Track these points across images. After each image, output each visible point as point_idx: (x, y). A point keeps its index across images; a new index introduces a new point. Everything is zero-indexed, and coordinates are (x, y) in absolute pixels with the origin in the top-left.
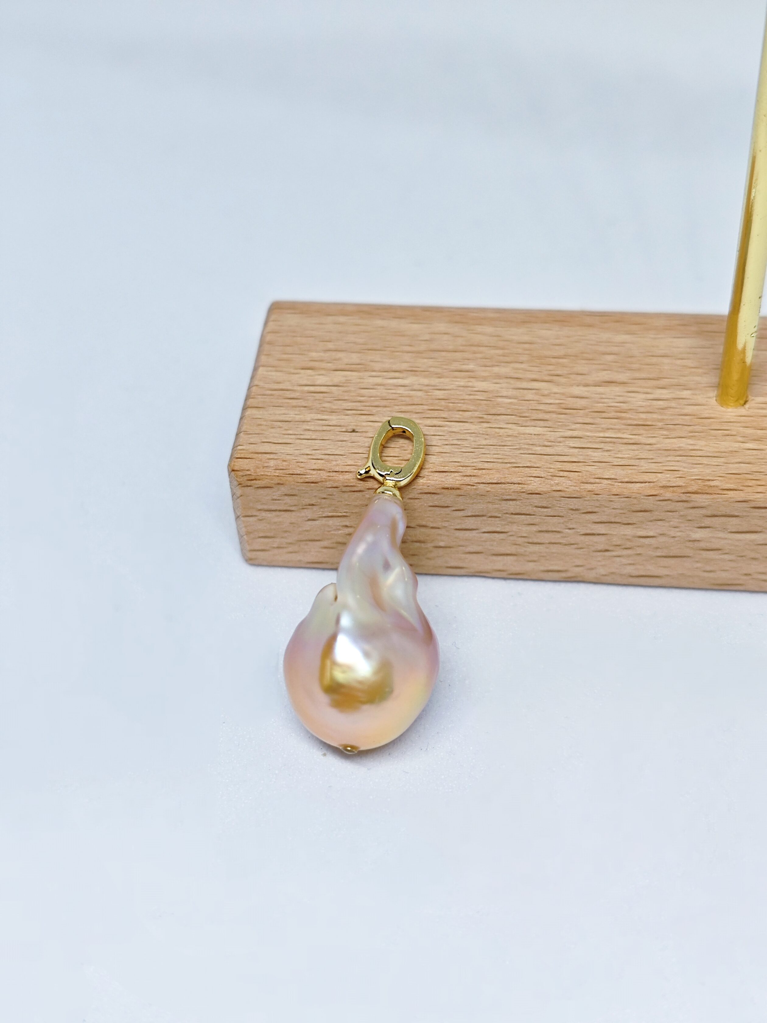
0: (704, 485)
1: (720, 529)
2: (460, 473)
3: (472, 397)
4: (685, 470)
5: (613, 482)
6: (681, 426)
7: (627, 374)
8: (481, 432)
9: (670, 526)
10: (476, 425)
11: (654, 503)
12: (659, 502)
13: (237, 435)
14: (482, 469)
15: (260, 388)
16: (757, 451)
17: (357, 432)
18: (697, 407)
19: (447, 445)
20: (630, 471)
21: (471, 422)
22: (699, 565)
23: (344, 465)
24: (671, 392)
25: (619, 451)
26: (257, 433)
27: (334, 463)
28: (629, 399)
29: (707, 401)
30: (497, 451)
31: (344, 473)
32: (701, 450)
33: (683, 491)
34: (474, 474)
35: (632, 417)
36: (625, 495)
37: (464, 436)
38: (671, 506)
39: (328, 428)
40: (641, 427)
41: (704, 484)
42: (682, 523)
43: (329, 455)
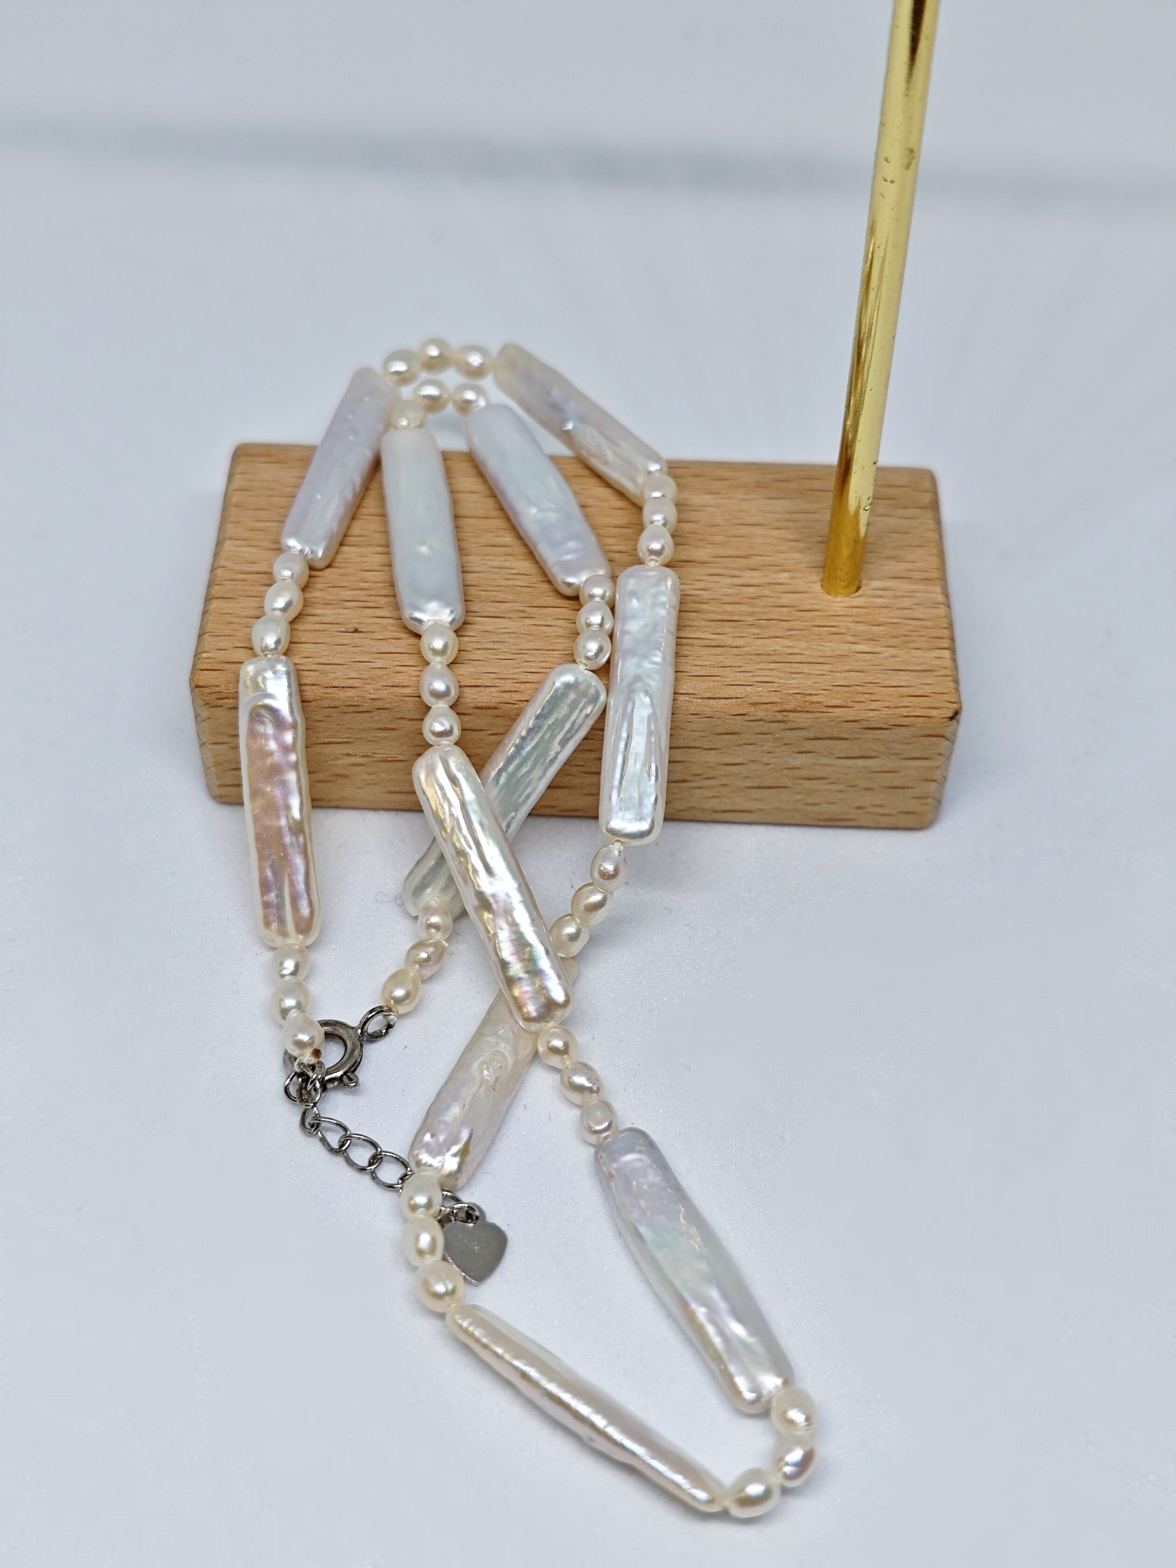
0: (805, 701)
1: (825, 754)
2: (496, 688)
3: (510, 582)
4: (781, 681)
5: (691, 698)
6: (777, 621)
7: (709, 551)
8: (523, 632)
9: (762, 752)
10: (516, 622)
11: (744, 724)
12: (749, 723)
13: (200, 636)
14: (525, 682)
15: (228, 570)
16: (871, 654)
17: (361, 632)
18: (797, 595)
19: (479, 649)
20: (712, 684)
21: (510, 618)
22: (800, 797)
23: (345, 679)
24: (764, 574)
25: (698, 657)
26: (227, 634)
27: (332, 676)
28: (711, 585)
29: (809, 587)
30: (544, 657)
31: (346, 689)
32: (802, 654)
33: (778, 709)
34: (516, 689)
35: (715, 609)
36: (706, 714)
37: (501, 636)
38: (766, 727)
39: (322, 627)
40: (726, 623)
41: (805, 699)
42: (777, 747)
43: (324, 664)
